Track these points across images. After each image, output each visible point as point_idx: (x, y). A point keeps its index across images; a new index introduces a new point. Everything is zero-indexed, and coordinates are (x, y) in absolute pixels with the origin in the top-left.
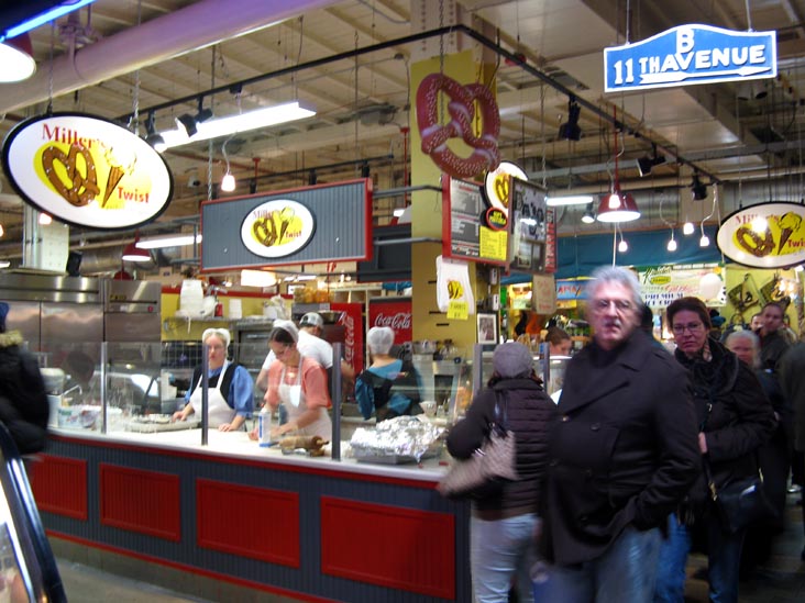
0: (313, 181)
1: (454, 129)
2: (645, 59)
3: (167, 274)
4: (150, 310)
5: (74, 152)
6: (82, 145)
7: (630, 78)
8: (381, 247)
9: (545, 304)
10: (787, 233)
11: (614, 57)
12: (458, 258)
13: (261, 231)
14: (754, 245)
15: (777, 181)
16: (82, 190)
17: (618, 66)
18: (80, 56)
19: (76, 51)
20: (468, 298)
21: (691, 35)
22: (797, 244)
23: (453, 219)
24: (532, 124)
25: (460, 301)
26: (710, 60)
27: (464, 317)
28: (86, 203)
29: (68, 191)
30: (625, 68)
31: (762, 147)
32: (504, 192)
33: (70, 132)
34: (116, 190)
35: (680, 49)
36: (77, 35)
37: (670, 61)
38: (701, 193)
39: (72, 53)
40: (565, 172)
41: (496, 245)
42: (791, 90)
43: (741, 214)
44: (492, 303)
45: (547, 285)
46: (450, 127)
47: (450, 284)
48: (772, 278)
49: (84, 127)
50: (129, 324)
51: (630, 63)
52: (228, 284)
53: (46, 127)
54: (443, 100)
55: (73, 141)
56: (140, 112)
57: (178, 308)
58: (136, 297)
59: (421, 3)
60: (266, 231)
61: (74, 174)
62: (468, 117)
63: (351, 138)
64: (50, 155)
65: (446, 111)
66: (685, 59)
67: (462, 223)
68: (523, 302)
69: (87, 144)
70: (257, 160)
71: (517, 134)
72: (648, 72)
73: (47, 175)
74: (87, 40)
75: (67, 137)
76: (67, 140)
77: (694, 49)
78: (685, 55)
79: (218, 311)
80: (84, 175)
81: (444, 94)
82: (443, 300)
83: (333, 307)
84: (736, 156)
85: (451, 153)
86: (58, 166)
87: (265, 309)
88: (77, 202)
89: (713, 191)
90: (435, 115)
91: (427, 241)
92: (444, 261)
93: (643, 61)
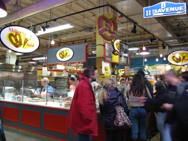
0: (73, 43)
1: (107, 29)
2: (154, 10)
3: (40, 67)
4: (35, 74)
5: (16, 34)
6: (18, 33)
7: (150, 15)
8: (89, 59)
9: (127, 73)
10: (184, 57)
11: (146, 10)
12: (107, 61)
13: (61, 55)
14: (176, 60)
15: (181, 46)
16: (18, 44)
17: (147, 11)
18: (18, 12)
19: (17, 11)
20: (110, 71)
21: (165, 4)
22: (186, 60)
23: (106, 52)
24: (124, 32)
25: (107, 72)
26: (170, 10)
27: (108, 75)
28: (19, 47)
29: (15, 44)
30: (149, 12)
31: (178, 38)
32: (118, 46)
33: (15, 30)
34: (26, 44)
35: (162, 7)
36: (18, 7)
37: (160, 10)
38: (164, 48)
39: (16, 11)
40: (132, 43)
41: (116, 59)
42: (184, 25)
43: (173, 53)
44: (115, 73)
45: (128, 69)
46: (106, 28)
47: (105, 68)
48: (180, 68)
49: (19, 29)
50: (30, 77)
51: (150, 11)
52: (54, 69)
53: (10, 28)
54: (104, 22)
55: (16, 32)
56: (32, 26)
57: (42, 74)
58: (32, 71)
59: (99, 1)
60: (62, 55)
61: (16, 40)
62: (110, 27)
63: (82, 35)
64: (10, 35)
65: (105, 25)
66: (163, 10)
67: (108, 53)
68: (122, 74)
69: (19, 33)
70: (61, 40)
71: (121, 35)
72: (154, 13)
73: (10, 40)
74: (20, 8)
75: (15, 31)
76: (15, 32)
77: (166, 8)
78: (163, 9)
79: (51, 74)
80: (19, 40)
81: (104, 21)
82: (104, 71)
83: (78, 73)
84: (172, 39)
85: (106, 35)
86: (12, 38)
87: (62, 74)
88: (17, 46)
89: (167, 47)
90: (102, 25)
91: (100, 57)
92: (104, 62)
93: (153, 10)
